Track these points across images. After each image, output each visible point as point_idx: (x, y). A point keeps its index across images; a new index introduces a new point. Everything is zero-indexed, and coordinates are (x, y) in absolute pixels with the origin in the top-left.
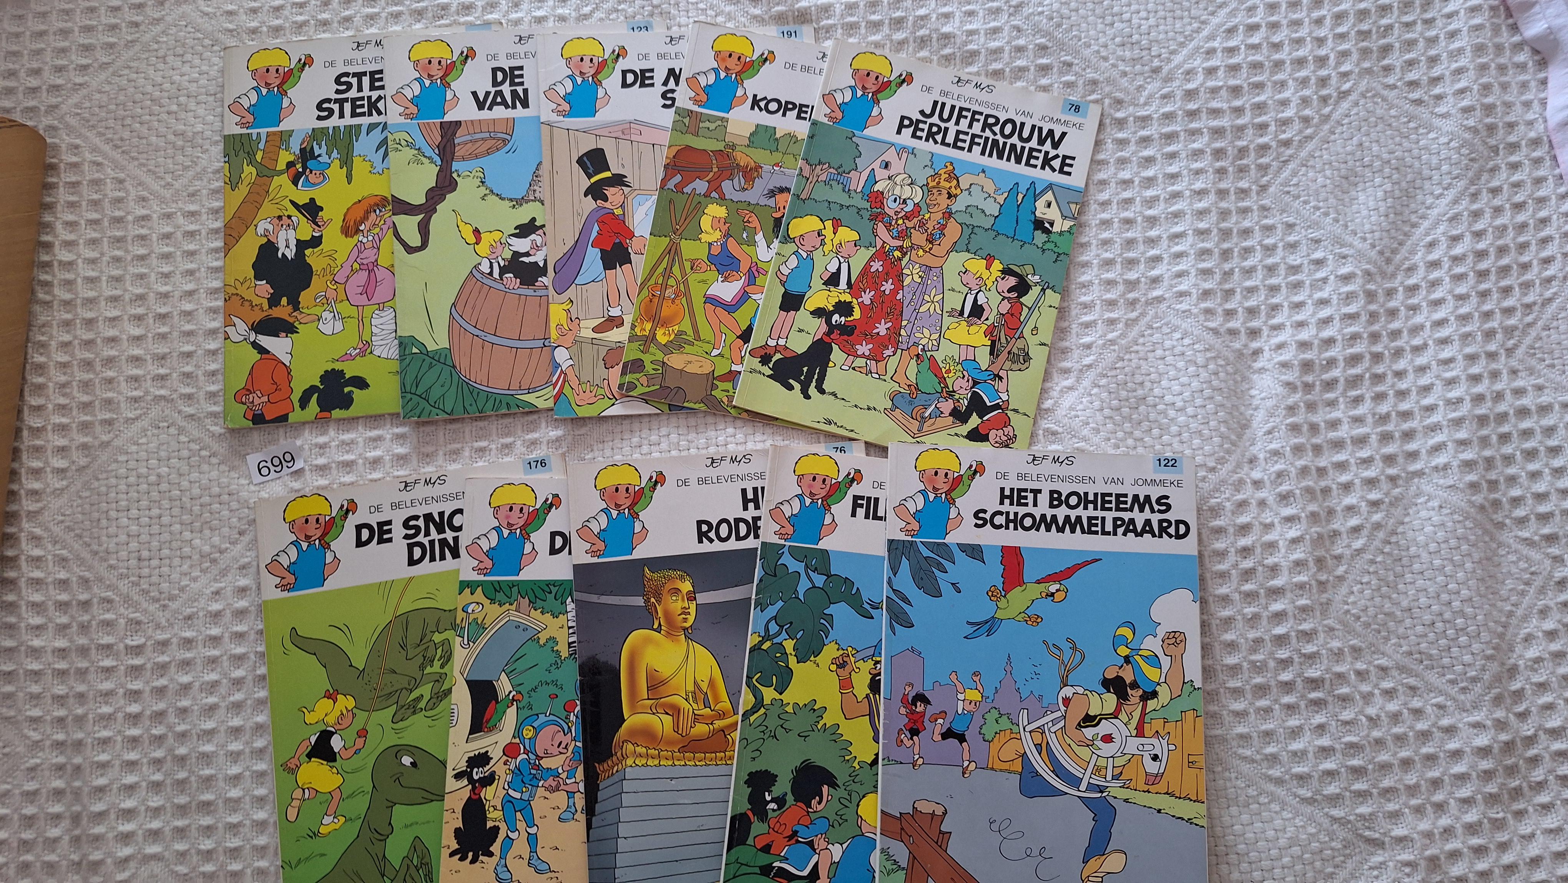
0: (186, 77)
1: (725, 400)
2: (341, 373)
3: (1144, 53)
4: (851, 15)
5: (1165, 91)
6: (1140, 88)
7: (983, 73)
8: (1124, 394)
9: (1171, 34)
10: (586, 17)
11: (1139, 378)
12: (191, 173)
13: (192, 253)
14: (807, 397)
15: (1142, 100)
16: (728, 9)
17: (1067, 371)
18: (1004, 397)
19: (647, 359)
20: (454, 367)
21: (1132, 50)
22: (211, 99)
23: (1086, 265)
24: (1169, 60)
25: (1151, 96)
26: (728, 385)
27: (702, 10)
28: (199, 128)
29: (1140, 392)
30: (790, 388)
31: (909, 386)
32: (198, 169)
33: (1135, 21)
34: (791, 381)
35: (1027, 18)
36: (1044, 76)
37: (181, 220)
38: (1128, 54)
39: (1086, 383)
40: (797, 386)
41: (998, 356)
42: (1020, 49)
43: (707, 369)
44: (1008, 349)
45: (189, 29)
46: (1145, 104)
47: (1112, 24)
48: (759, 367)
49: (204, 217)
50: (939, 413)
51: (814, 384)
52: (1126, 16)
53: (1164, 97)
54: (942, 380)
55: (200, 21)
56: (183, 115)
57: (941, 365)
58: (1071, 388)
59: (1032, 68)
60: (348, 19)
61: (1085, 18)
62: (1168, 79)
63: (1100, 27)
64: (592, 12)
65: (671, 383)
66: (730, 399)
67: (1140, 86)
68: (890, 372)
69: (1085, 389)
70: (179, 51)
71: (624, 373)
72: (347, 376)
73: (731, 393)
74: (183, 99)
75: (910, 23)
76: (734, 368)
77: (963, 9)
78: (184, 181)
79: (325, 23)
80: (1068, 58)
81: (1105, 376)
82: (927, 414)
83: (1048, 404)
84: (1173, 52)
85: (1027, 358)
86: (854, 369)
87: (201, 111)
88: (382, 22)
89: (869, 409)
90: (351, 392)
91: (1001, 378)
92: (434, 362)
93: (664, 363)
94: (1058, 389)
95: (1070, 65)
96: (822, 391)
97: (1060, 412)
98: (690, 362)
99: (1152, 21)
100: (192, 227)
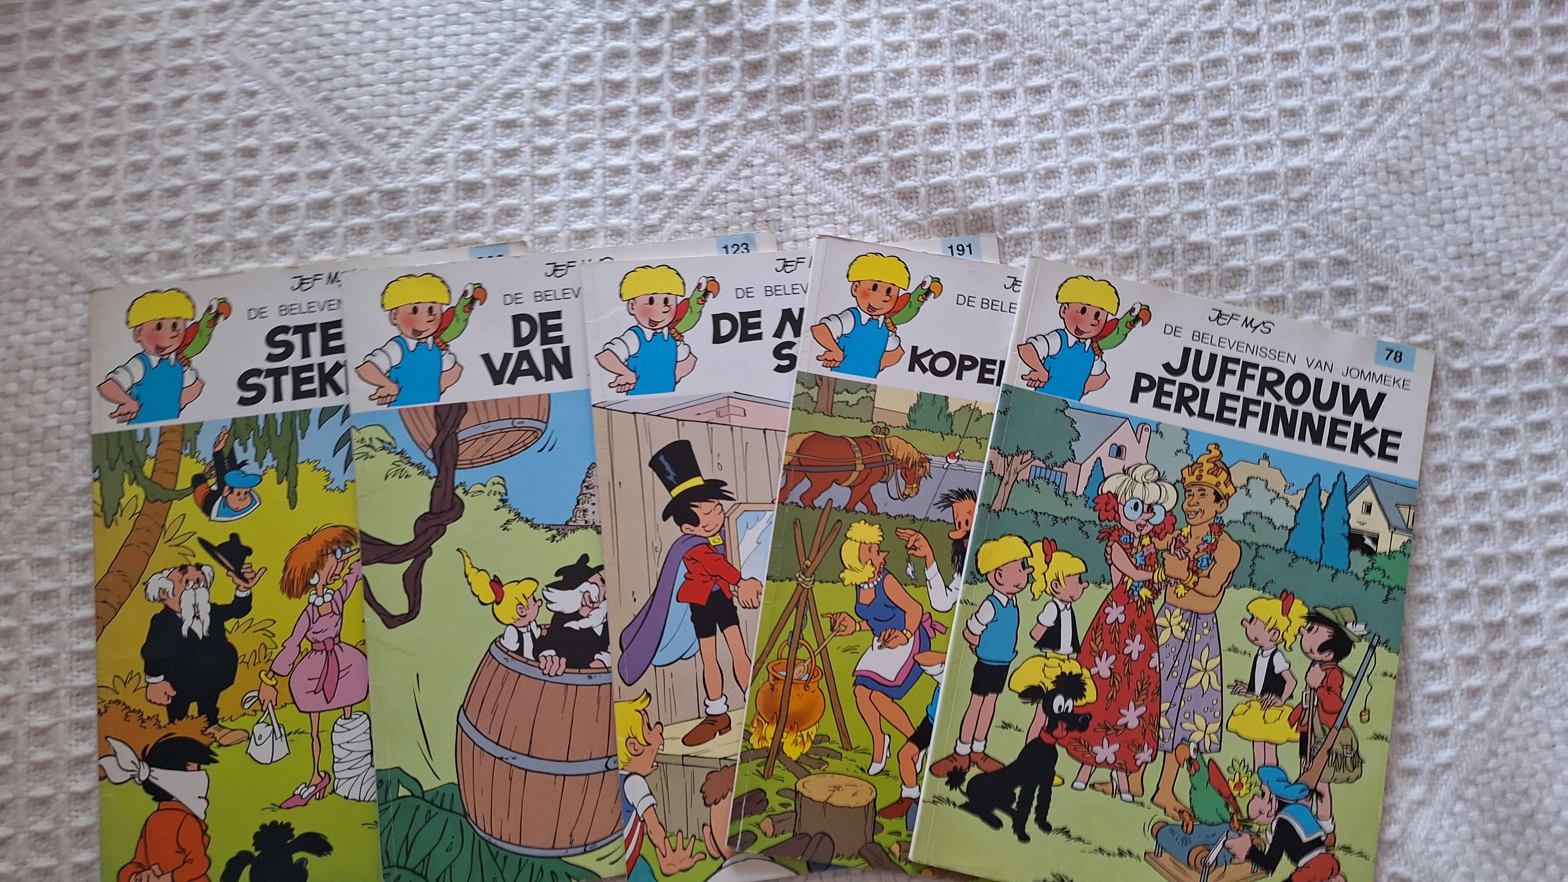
0: (31, 338)
1: (896, 849)
2: (287, 828)
3: (1491, 270)
4: (1053, 218)
5: (1524, 327)
6: (1487, 323)
7: (1254, 301)
8: (1503, 811)
9: (1529, 240)
10: (653, 229)
11: (1521, 783)
12: (41, 495)
13: (45, 629)
14: (1024, 838)
15: (1491, 341)
16: (867, 212)
17: (1412, 773)
18: (1328, 826)
19: (771, 787)
20: (466, 815)
21: (1472, 265)
22: (71, 372)
23: (1426, 599)
24: (1528, 281)
25: (1503, 335)
26: (898, 824)
27: (829, 214)
28: (53, 419)
29: (1525, 807)
30: (996, 824)
31: (1181, 812)
32: (53, 488)
33: (1475, 221)
34: (998, 813)
35: (1316, 218)
36: (1343, 305)
37: (26, 573)
38: (1467, 272)
39: (1443, 793)
40: (1007, 821)
41: (1313, 758)
42: (1306, 265)
43: (864, 799)
44: (1327, 746)
45: (34, 258)
46: (1496, 347)
47: (1441, 226)
48: (945, 791)
49: (65, 567)
50: (1228, 857)
51: (1032, 816)
52: (1462, 214)
53: (1524, 336)
54: (1230, 800)
55: (51, 244)
56: (27, 400)
57: (1227, 776)
58: (1421, 803)
59: (1326, 293)
60: (284, 239)
61: (1402, 217)
62: (1529, 310)
63: (1425, 229)
64: (663, 221)
65: (810, 827)
66: (905, 847)
67: (1487, 320)
68: (1150, 791)
69: (1444, 804)
70: (19, 293)
71: (736, 817)
72: (297, 833)
73: (904, 837)
74: (26, 374)
75: (1142, 230)
76: (908, 792)
77: (1221, 205)
78: (30, 507)
79: (248, 245)
80: (1381, 279)
81: (1473, 783)
82: (1211, 859)
83: (1393, 832)
84: (1532, 269)
85: (1357, 761)
86: (1093, 786)
87: (55, 393)
88: (337, 242)
89: (1121, 853)
90: (303, 862)
91: (1320, 795)
92: (434, 810)
93: (797, 792)
94: (1404, 805)
95: (1383, 289)
96: (1046, 827)
97: (1414, 847)
98: (838, 788)
99: (1500, 221)
100: (45, 585)
